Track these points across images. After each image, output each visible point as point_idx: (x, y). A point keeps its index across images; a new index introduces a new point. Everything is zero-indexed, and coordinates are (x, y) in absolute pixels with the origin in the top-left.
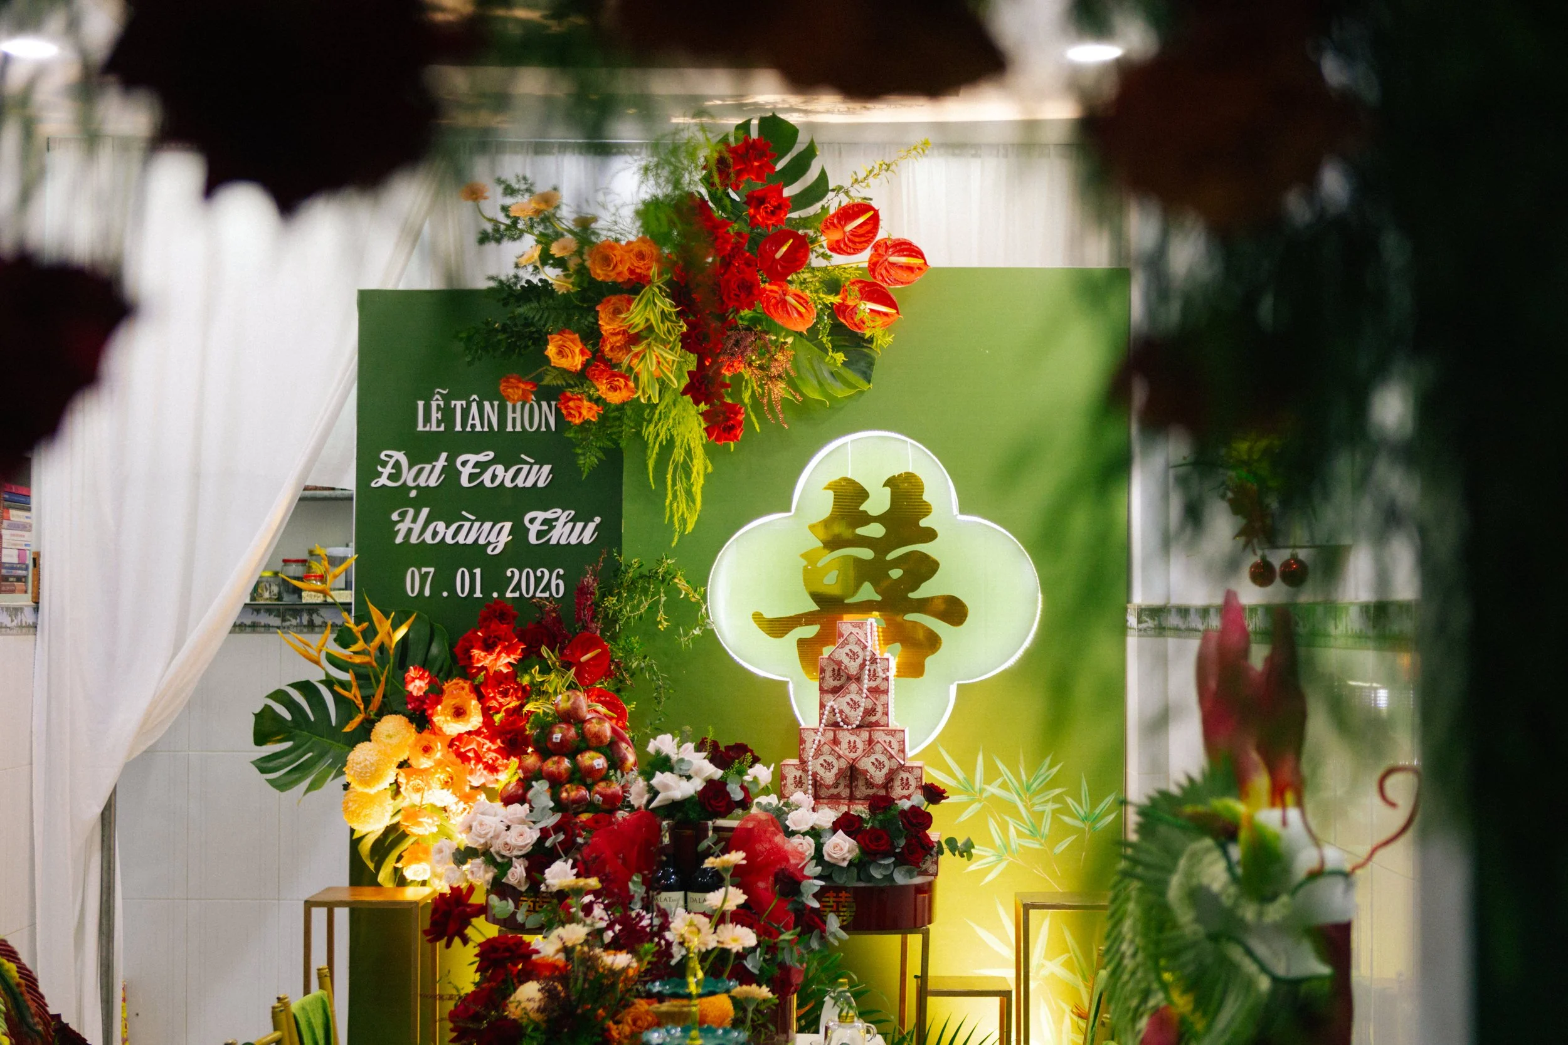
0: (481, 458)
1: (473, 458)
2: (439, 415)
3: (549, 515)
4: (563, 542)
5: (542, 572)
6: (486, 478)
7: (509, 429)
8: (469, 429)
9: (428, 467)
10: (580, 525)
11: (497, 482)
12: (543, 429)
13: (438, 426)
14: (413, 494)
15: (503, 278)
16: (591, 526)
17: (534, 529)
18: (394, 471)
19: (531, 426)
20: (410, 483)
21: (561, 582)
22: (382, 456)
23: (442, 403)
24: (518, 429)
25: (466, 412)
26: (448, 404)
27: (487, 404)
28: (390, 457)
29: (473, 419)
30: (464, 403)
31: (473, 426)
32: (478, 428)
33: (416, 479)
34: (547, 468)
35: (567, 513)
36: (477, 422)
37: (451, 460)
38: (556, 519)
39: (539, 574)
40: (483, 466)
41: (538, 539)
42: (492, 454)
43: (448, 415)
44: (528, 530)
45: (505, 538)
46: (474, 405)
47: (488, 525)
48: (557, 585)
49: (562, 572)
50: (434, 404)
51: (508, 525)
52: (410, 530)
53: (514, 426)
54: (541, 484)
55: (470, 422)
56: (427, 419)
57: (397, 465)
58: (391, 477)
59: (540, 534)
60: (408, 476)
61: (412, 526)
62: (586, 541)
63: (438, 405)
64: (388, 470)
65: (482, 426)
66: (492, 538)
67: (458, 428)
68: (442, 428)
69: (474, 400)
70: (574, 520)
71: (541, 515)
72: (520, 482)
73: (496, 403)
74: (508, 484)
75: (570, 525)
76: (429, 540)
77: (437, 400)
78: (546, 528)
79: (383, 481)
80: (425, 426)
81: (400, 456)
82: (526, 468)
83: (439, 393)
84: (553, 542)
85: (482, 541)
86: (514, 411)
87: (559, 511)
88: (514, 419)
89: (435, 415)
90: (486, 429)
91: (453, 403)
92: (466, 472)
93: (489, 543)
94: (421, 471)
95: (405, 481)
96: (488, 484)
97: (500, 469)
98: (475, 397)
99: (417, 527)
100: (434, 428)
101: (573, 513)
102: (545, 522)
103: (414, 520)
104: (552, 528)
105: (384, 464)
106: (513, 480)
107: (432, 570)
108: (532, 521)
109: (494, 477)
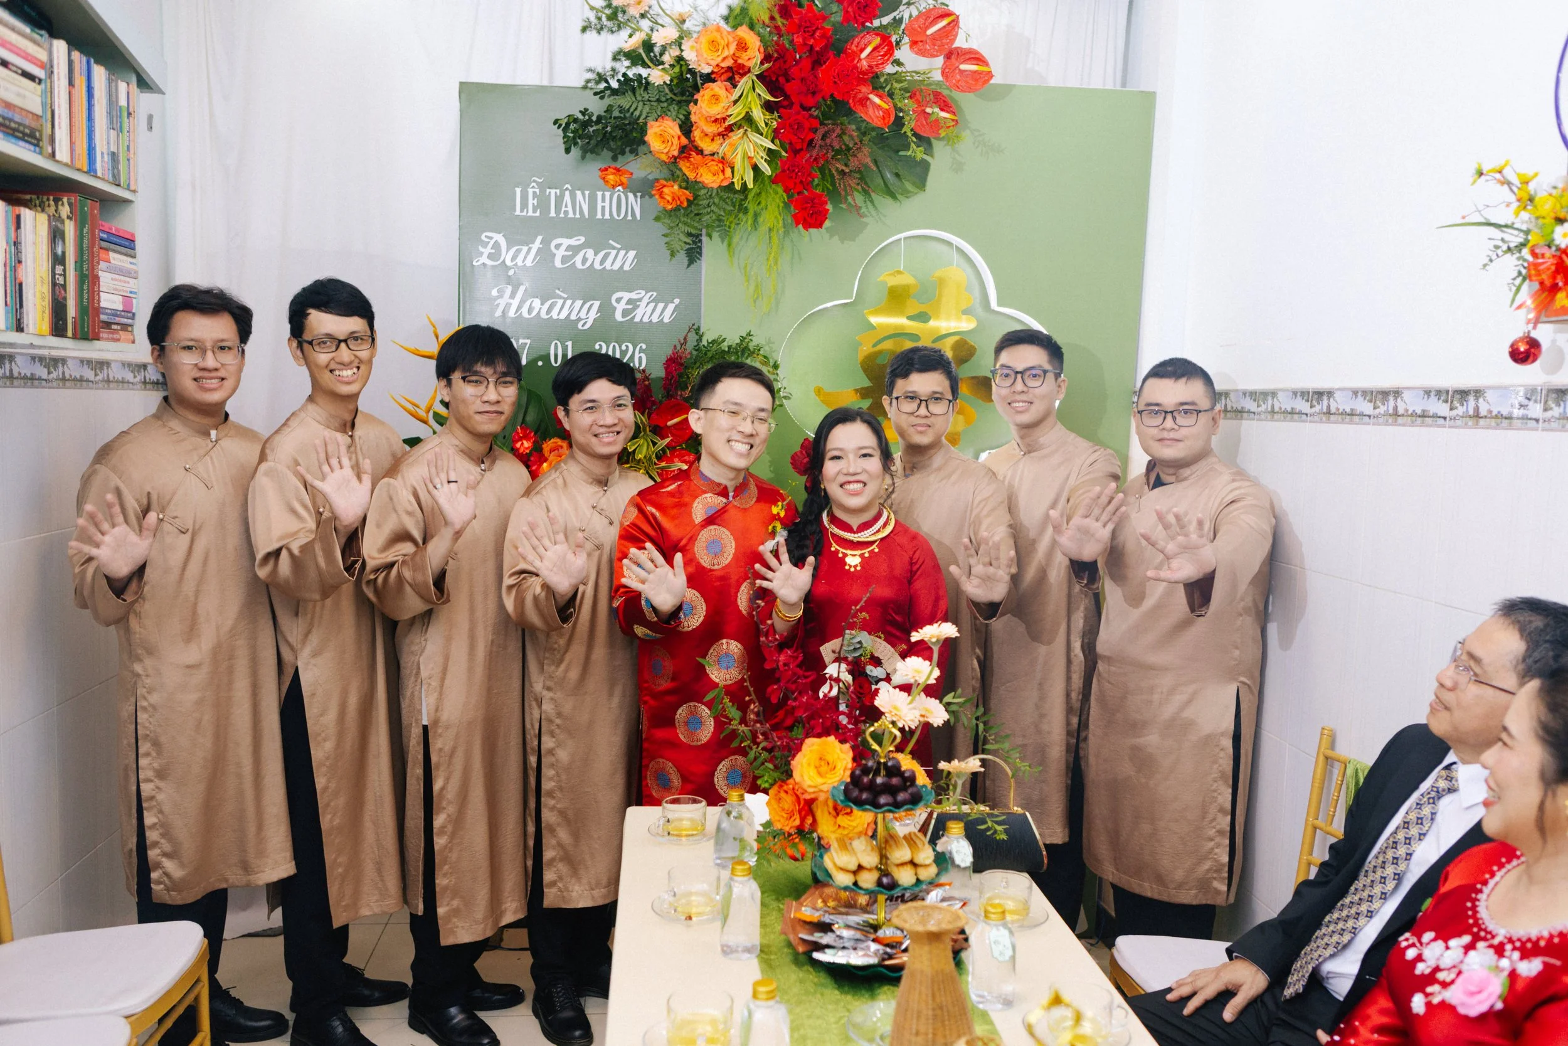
0: (573, 242)
1: (566, 242)
2: (535, 202)
3: (633, 295)
4: (646, 319)
5: (627, 346)
6: (578, 259)
7: (599, 216)
8: (562, 215)
9: (525, 249)
10: (661, 306)
11: (588, 264)
12: (630, 218)
13: (534, 211)
14: (511, 273)
15: (600, 70)
16: (671, 307)
17: (620, 308)
18: (493, 251)
19: (619, 214)
20: (509, 263)
21: (643, 355)
22: (483, 237)
23: (537, 191)
24: (607, 216)
25: (559, 200)
26: (543, 191)
27: (579, 193)
28: (491, 238)
29: (566, 206)
30: (558, 191)
31: (566, 212)
32: (571, 215)
33: (514, 258)
34: (632, 254)
35: (651, 293)
36: (570, 209)
37: (546, 243)
38: (640, 300)
39: (624, 348)
40: (575, 250)
41: (623, 316)
42: (582, 239)
43: (543, 203)
44: (615, 308)
45: (593, 315)
46: (567, 193)
47: (579, 303)
48: (640, 358)
49: (644, 347)
50: (530, 191)
51: (597, 304)
52: (508, 305)
53: (603, 214)
54: (627, 268)
55: (563, 209)
56: (524, 206)
57: (497, 245)
58: (490, 256)
59: (625, 313)
60: (507, 257)
61: (511, 301)
62: (666, 320)
63: (534, 193)
64: (488, 250)
65: (574, 213)
66: (583, 315)
67: (553, 214)
68: (538, 214)
69: (567, 189)
70: (656, 301)
71: (626, 296)
72: (608, 265)
73: (587, 193)
74: (597, 266)
75: (652, 305)
76: (526, 315)
77: (533, 187)
78: (630, 307)
79: (484, 259)
80: (522, 211)
81: (499, 238)
82: (614, 252)
83: (534, 181)
84: (637, 319)
85: (573, 317)
86: (603, 200)
87: (643, 292)
88: (603, 208)
89: (531, 202)
90: (578, 216)
91: (548, 190)
92: (560, 254)
93: (579, 319)
94: (518, 251)
95: (504, 261)
96: (579, 265)
97: (590, 253)
98: (567, 186)
99: (515, 303)
100: (530, 213)
101: (655, 294)
102: (629, 302)
103: (512, 296)
104: (636, 307)
105: (485, 245)
106: (602, 262)
107: (528, 341)
108: (618, 300)
109: (585, 260)
